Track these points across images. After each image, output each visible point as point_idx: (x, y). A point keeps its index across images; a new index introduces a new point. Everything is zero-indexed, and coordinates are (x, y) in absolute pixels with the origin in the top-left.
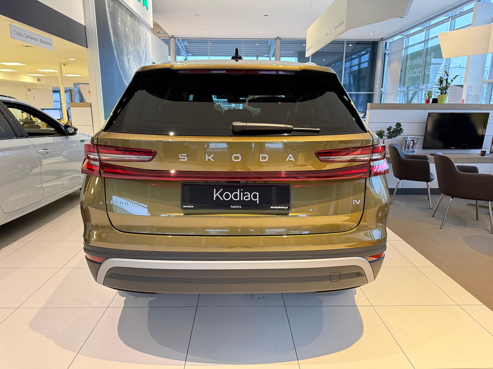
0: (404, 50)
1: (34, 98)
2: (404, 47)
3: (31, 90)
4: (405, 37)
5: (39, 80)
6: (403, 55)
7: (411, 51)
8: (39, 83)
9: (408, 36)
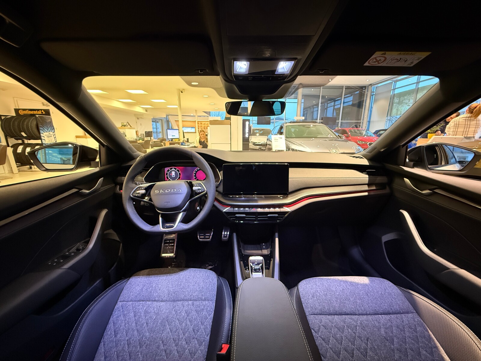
0: (392, 91)
1: (141, 124)
2: (392, 89)
3: (139, 119)
4: (394, 82)
5: (146, 111)
6: (391, 94)
7: (397, 91)
8: (146, 112)
9: (396, 82)
